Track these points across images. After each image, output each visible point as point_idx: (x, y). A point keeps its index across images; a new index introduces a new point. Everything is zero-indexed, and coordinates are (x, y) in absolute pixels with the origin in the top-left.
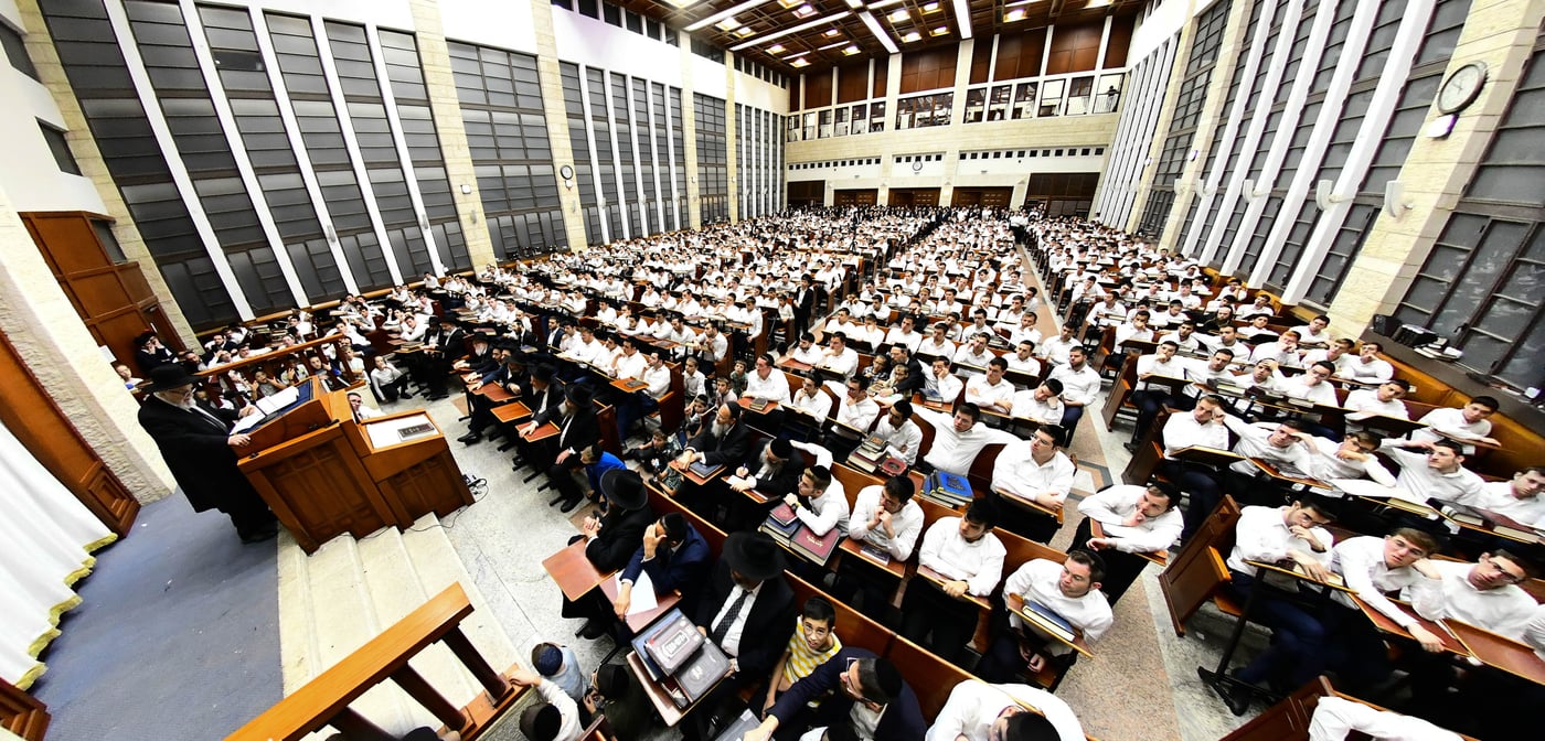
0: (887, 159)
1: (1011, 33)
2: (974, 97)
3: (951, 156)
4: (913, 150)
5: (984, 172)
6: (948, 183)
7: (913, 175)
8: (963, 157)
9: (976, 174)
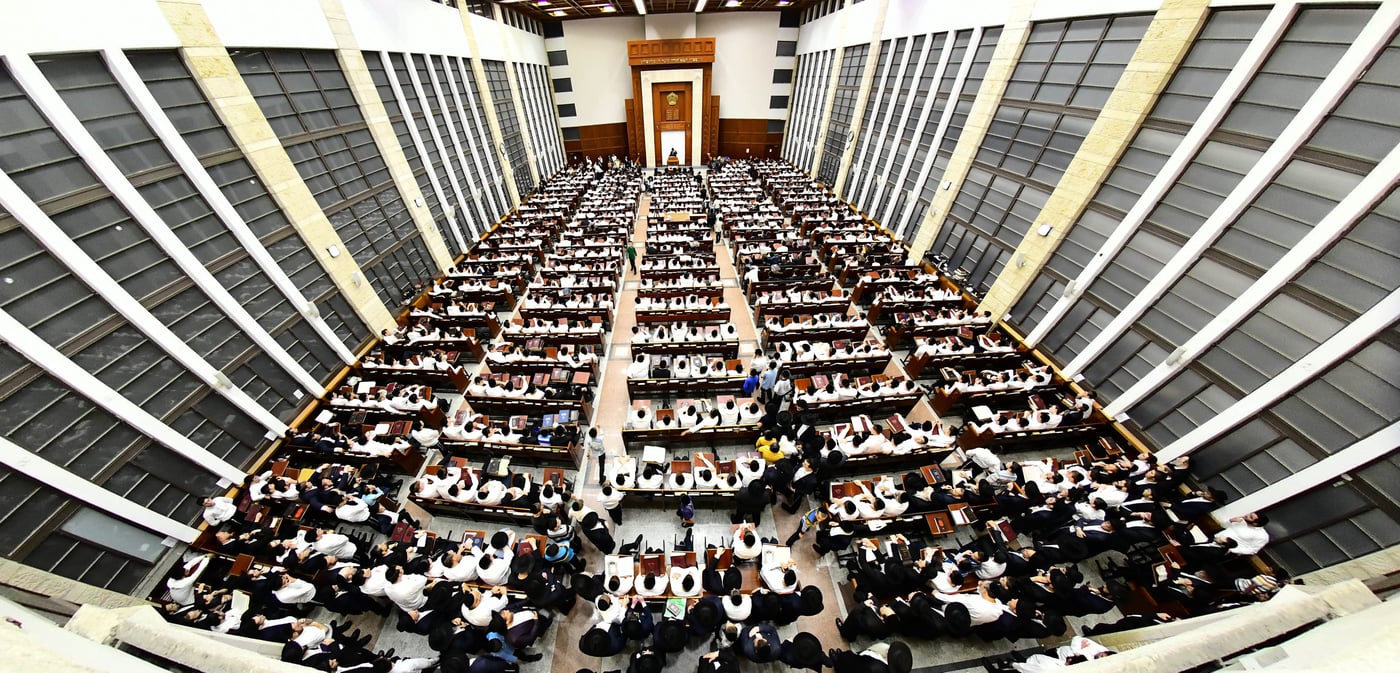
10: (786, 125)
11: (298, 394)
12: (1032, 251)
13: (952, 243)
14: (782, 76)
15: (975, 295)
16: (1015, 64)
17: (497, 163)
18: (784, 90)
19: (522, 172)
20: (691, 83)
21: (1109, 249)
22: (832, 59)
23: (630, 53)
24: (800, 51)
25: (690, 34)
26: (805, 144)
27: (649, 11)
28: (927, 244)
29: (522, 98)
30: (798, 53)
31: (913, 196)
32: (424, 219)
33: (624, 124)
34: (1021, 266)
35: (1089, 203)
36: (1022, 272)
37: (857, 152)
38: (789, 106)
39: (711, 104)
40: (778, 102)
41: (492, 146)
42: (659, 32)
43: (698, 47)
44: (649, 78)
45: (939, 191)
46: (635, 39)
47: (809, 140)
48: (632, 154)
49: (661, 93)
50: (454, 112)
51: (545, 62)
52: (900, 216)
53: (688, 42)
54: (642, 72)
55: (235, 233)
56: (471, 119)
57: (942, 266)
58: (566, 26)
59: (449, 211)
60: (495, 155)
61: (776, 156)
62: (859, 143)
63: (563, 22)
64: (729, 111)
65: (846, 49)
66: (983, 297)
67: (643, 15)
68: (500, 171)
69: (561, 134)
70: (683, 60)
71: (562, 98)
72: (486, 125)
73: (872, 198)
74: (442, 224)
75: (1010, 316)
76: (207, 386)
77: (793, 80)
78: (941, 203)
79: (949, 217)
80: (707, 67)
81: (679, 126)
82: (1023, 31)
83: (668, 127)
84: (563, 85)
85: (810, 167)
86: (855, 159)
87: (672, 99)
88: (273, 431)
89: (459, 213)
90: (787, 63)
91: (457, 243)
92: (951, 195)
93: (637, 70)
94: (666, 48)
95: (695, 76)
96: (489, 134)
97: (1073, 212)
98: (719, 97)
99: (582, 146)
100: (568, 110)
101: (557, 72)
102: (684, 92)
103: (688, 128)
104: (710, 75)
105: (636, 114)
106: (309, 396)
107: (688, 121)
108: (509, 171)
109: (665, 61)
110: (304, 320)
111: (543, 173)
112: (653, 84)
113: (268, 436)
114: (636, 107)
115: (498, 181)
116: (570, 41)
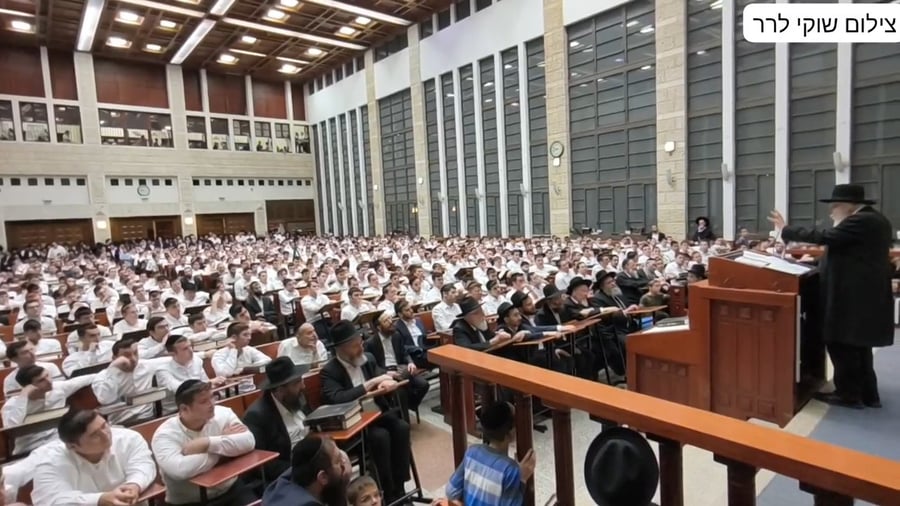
0: (97, 181)
1: (219, 74)
2: (196, 124)
3: (184, 181)
4: (134, 170)
5: (222, 199)
6: (188, 211)
7: (140, 201)
8: (196, 183)
9: (215, 200)
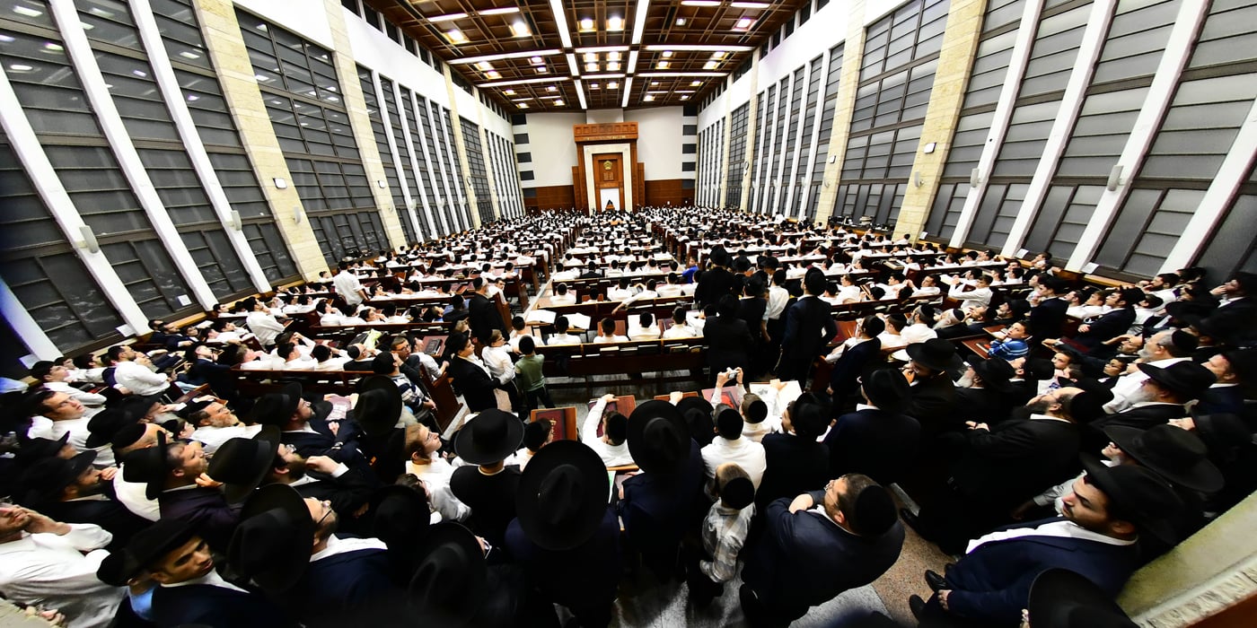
10: (696, 182)
11: (185, 300)
12: (926, 168)
13: (851, 200)
14: (689, 149)
15: (886, 229)
16: (861, 58)
17: (463, 189)
18: (691, 158)
19: (485, 207)
20: (621, 153)
21: (996, 133)
22: (724, 124)
23: (575, 133)
24: (700, 130)
25: (620, 120)
26: (712, 189)
27: (590, 107)
28: (828, 211)
29: (490, 155)
30: (698, 132)
31: (807, 181)
32: (384, 200)
33: (571, 187)
34: (919, 185)
35: (961, 111)
36: (923, 190)
37: (754, 173)
38: (697, 169)
39: (638, 170)
40: (688, 167)
41: (460, 175)
42: (596, 120)
43: (625, 129)
44: (589, 151)
45: (827, 167)
46: (580, 124)
47: (715, 183)
48: (577, 206)
49: (599, 161)
50: (429, 137)
51: (512, 140)
52: (799, 203)
53: (618, 126)
54: (585, 147)
55: (178, 126)
56: (444, 149)
57: (847, 222)
58: (528, 117)
59: (411, 203)
60: (461, 182)
61: (691, 204)
62: (754, 166)
63: (527, 115)
64: (652, 174)
65: (733, 113)
66: (893, 228)
67: (585, 110)
68: (465, 195)
69: (522, 193)
70: (614, 138)
71: (524, 167)
72: (457, 159)
73: (773, 200)
74: (402, 212)
75: (926, 233)
76: (66, 242)
77: (697, 151)
78: (831, 175)
79: (841, 183)
80: (633, 142)
81: (613, 185)
82: (860, 35)
83: (605, 185)
84: (525, 157)
85: (718, 203)
86: (753, 179)
87: (608, 166)
88: (131, 326)
89: (419, 209)
90: (691, 140)
91: (415, 234)
92: (838, 166)
93: (580, 145)
94: (602, 129)
95: (625, 149)
96: (458, 166)
97: (949, 123)
98: (643, 164)
99: (536, 201)
100: (528, 175)
101: (521, 148)
102: (616, 160)
103: (621, 186)
104: (636, 148)
105: (581, 176)
106: (197, 306)
107: (620, 180)
108: (473, 199)
109: (601, 138)
110: (222, 231)
111: (504, 213)
112: (593, 155)
113: (122, 329)
114: (580, 171)
115: (462, 201)
116: (531, 127)
